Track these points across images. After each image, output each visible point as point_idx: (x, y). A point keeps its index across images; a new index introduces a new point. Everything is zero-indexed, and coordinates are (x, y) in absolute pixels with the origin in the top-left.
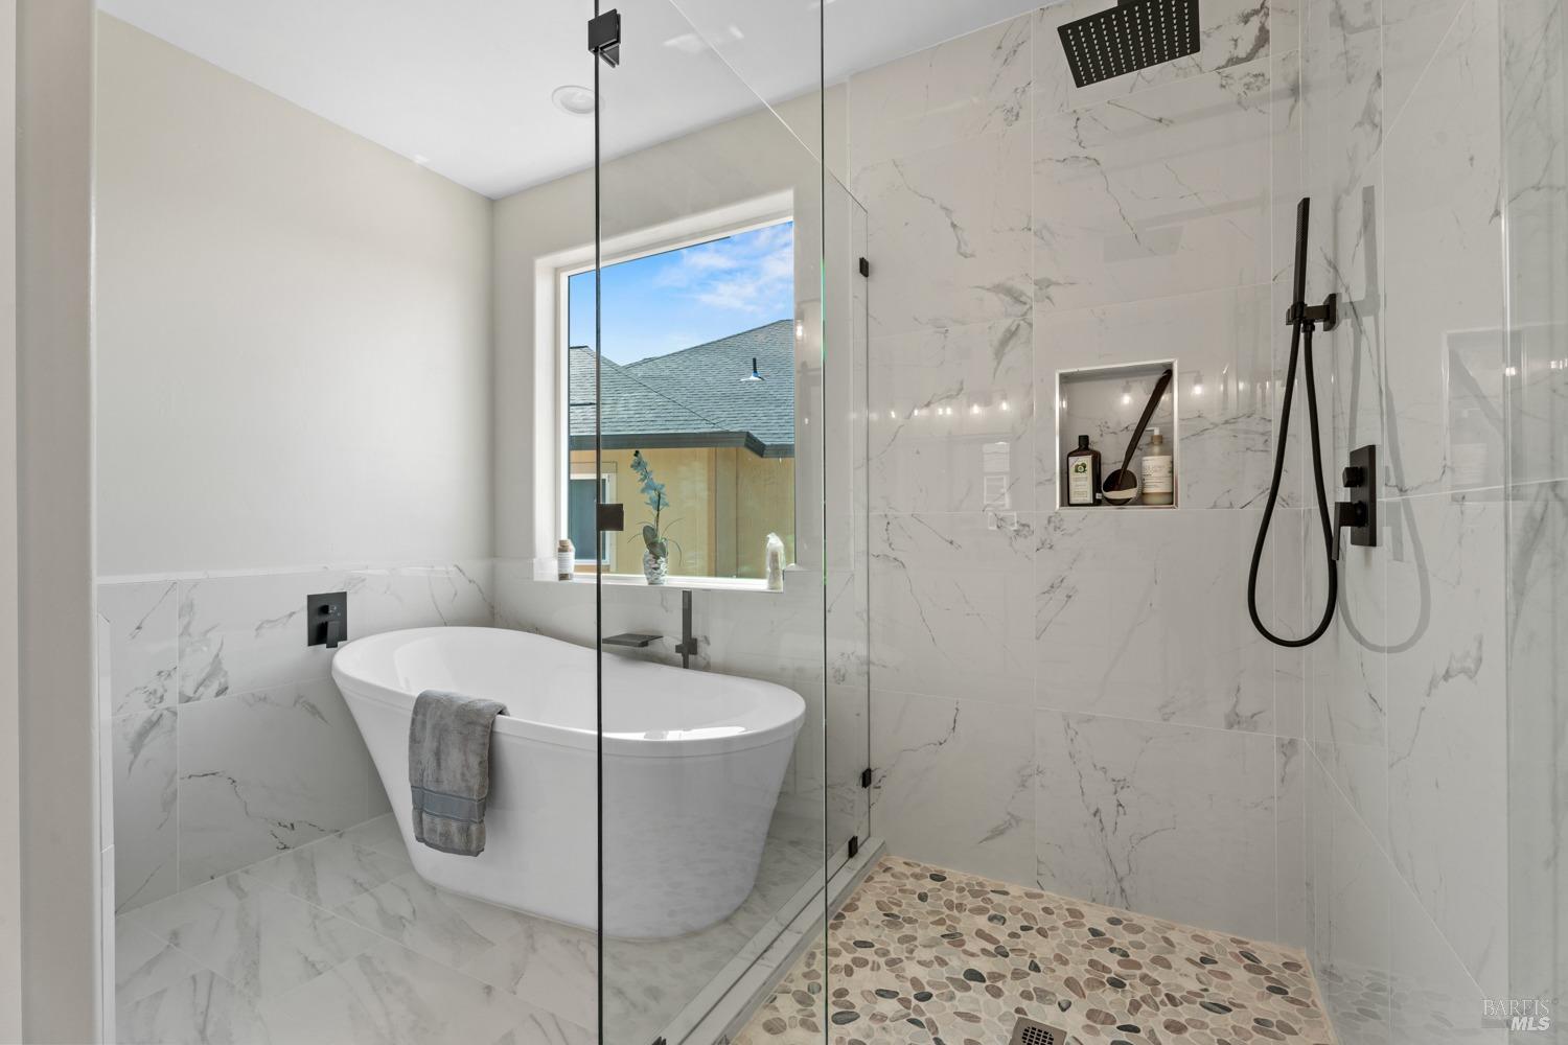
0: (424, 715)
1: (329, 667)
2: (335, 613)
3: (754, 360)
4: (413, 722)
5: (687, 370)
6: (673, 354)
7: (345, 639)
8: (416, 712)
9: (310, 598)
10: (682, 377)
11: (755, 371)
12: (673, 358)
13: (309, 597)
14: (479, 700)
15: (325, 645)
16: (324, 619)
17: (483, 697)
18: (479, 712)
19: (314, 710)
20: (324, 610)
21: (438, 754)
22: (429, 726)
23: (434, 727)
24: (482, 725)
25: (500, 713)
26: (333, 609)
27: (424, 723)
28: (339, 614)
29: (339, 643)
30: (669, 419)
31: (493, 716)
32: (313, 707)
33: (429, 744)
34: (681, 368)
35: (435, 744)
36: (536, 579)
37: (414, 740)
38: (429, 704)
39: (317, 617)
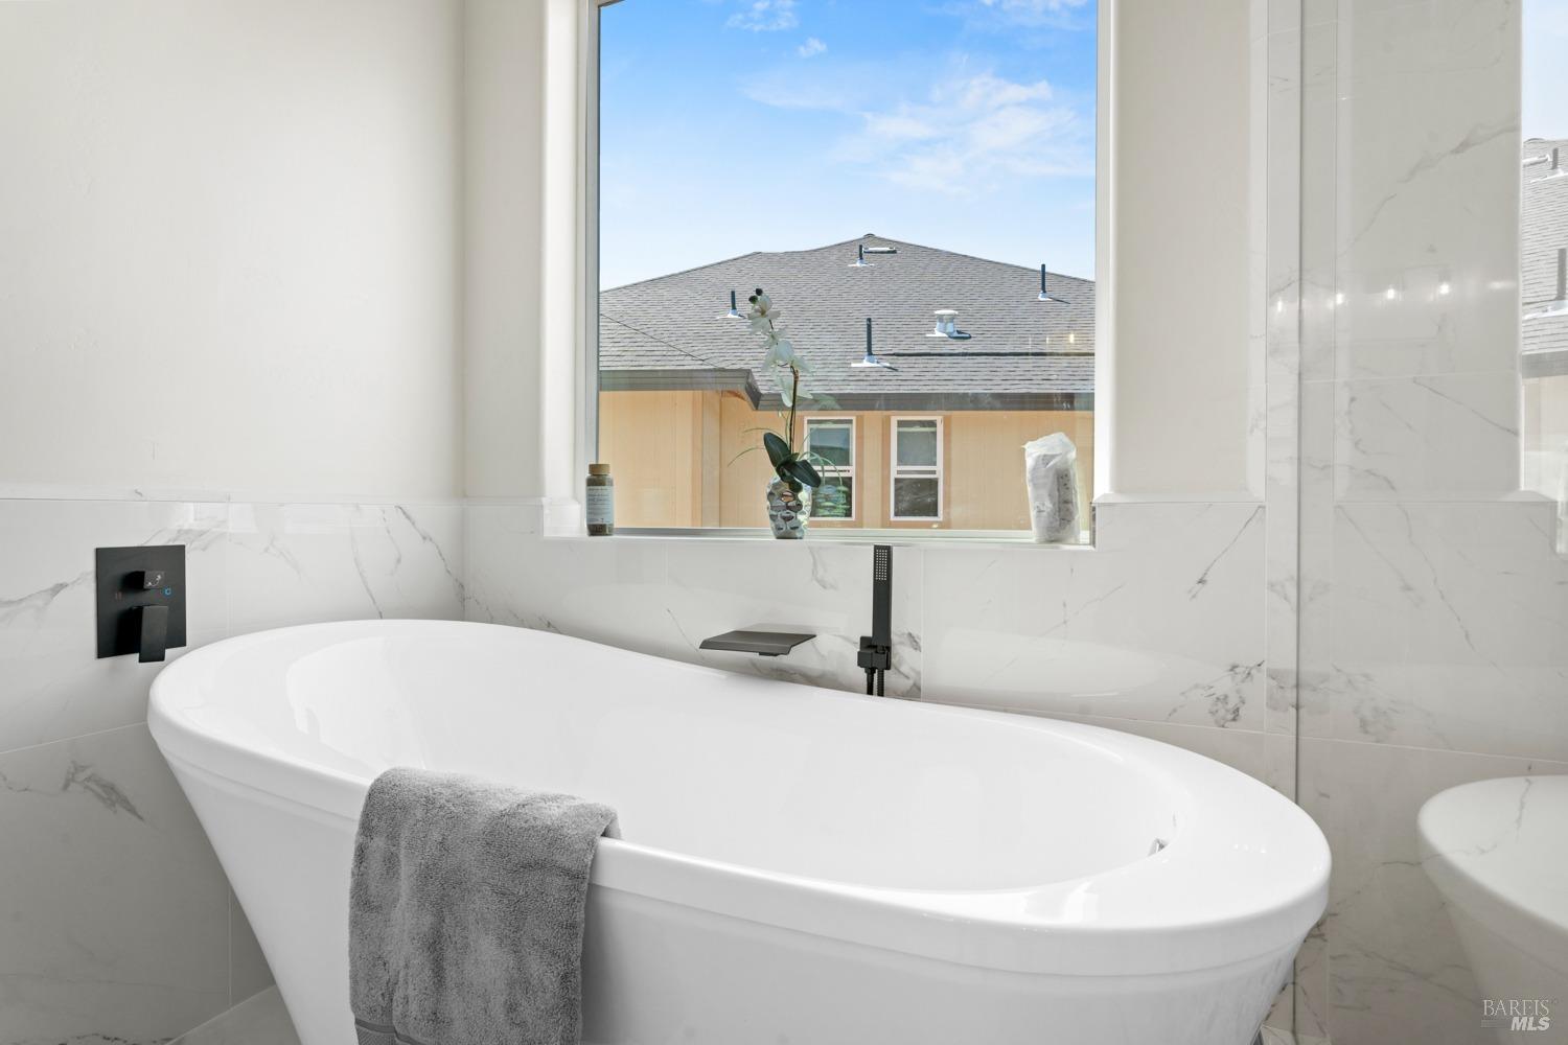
0: (393, 837)
1: (142, 706)
2: (159, 589)
3: (733, 293)
4: (361, 854)
5: (645, 306)
6: (625, 288)
7: (182, 643)
8: (367, 828)
9: (102, 555)
10: (640, 314)
11: (734, 308)
12: (625, 291)
13: (97, 550)
14: (544, 799)
15: (136, 656)
16: (131, 601)
17: (551, 791)
18: (553, 837)
19: (111, 795)
20: (134, 582)
21: (435, 946)
22: (407, 869)
23: (426, 875)
24: (567, 872)
25: (605, 834)
26: (155, 579)
27: (391, 862)
28: (167, 592)
29: (168, 652)
30: (641, 353)
31: (592, 844)
32: (111, 789)
33: (406, 920)
34: (636, 303)
35: (428, 920)
36: (548, 534)
37: (365, 903)
38: (405, 809)
39: (119, 596)
